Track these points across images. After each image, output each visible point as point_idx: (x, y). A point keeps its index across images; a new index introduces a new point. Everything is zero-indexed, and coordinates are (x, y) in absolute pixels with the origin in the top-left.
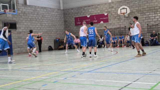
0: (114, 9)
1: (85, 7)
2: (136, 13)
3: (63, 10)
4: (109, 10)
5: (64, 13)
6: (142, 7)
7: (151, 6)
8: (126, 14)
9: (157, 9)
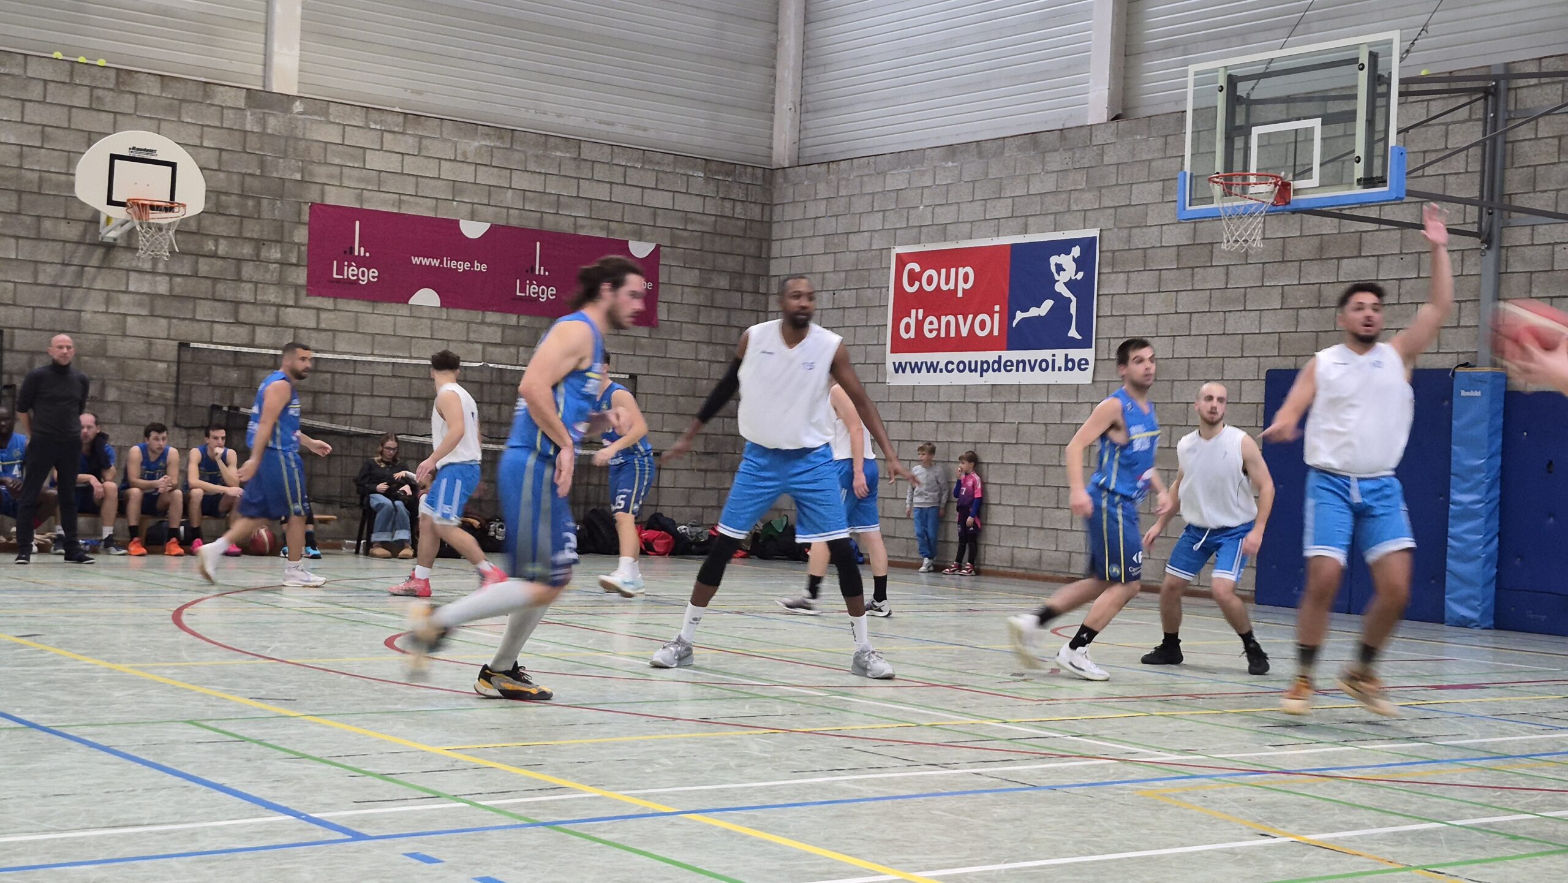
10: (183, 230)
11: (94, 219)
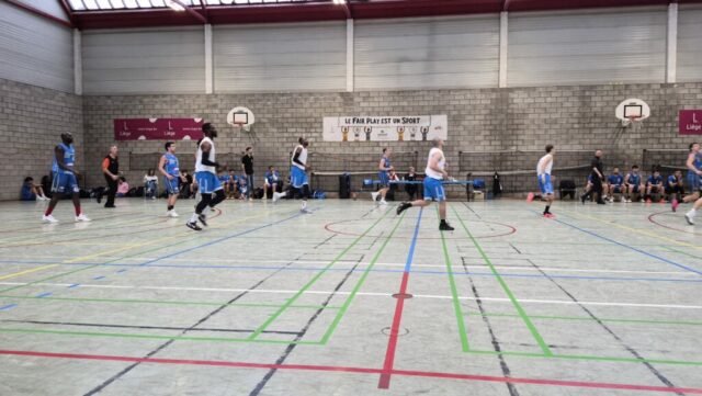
9: (311, 123)
10: (644, 121)
11: (621, 122)
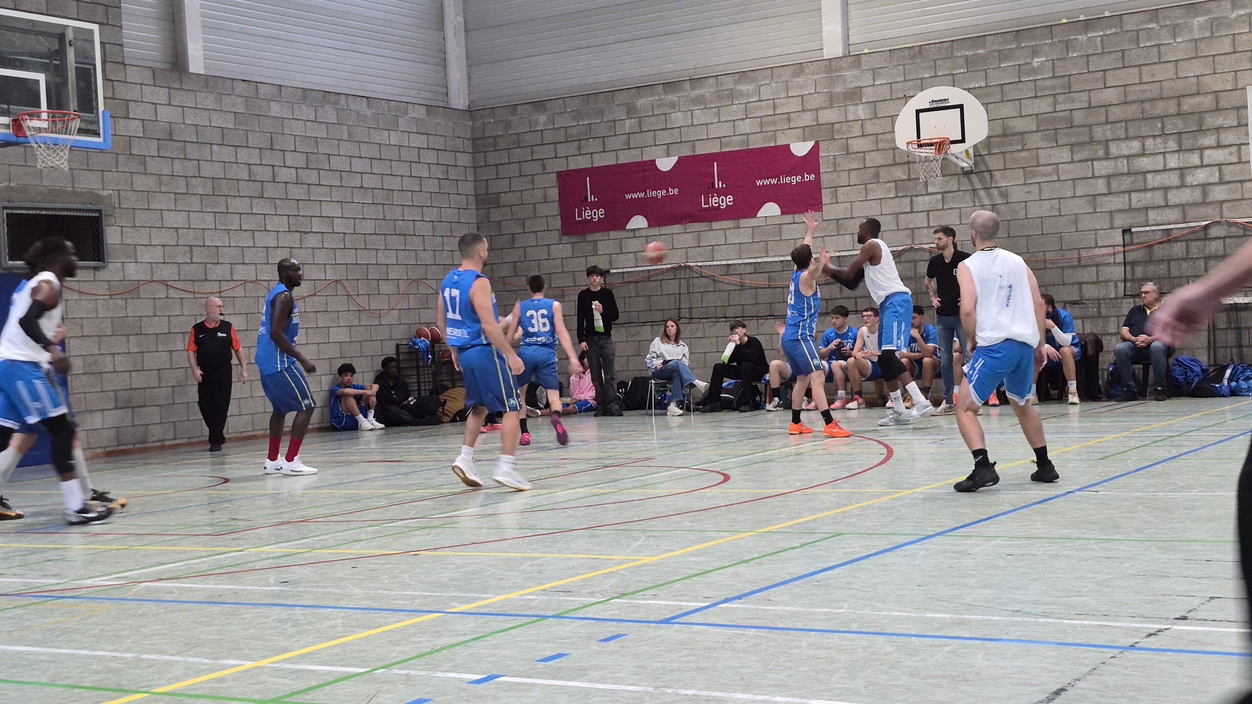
0: (861, 112)
1: (641, 89)
2: (1035, 140)
3: (471, 112)
4: (828, 116)
5: (474, 140)
6: (1084, 96)
7: (1153, 91)
8: (955, 149)
